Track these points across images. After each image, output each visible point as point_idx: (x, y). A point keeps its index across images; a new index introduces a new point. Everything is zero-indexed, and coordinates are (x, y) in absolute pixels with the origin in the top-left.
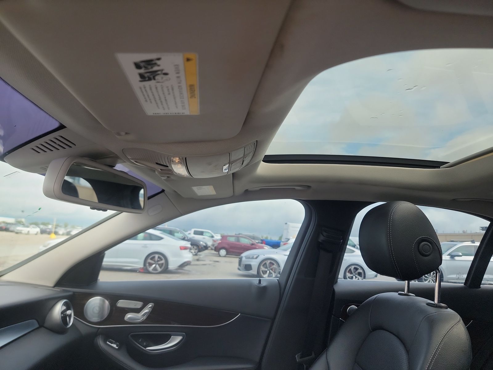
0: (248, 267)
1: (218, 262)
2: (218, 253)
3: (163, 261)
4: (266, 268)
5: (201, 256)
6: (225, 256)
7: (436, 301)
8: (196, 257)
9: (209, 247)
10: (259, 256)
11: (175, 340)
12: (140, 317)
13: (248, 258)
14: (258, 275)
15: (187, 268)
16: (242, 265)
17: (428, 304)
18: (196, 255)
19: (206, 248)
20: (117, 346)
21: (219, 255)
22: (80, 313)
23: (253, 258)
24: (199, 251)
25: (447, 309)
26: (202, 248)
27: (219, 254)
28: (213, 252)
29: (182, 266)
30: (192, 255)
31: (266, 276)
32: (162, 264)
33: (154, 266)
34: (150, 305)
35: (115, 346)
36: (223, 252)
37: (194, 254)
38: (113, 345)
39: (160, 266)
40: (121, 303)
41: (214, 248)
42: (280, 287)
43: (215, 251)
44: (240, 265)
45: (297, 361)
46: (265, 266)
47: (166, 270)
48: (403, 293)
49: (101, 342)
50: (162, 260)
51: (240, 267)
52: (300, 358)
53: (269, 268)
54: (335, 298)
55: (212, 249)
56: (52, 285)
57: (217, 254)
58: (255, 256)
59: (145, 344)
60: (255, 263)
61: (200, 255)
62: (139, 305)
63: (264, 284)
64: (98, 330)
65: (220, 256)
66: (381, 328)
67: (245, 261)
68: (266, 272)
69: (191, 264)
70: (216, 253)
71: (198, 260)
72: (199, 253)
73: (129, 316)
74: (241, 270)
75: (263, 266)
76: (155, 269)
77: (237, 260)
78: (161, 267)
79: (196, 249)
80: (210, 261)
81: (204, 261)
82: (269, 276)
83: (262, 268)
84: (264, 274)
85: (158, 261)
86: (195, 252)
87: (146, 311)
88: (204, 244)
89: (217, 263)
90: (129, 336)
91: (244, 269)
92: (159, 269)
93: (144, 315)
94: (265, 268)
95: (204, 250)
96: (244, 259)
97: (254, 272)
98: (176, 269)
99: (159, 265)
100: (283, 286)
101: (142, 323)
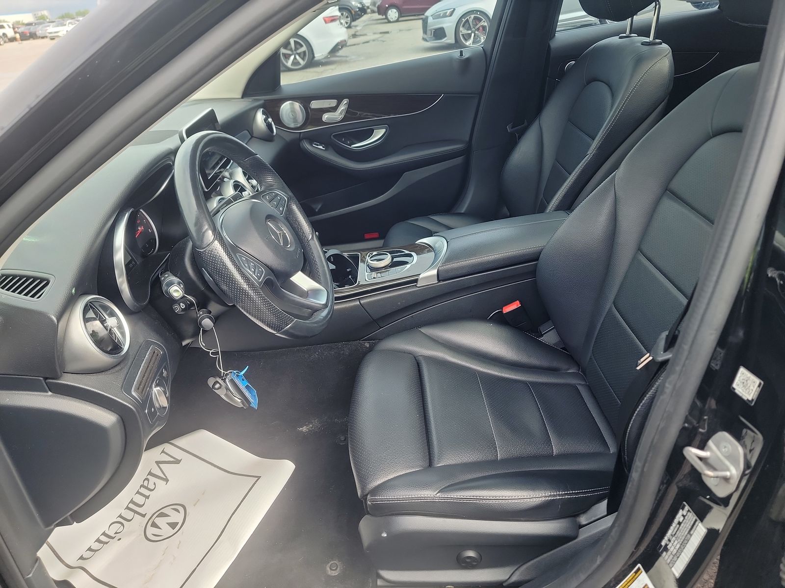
0: (439, 33)
1: (387, 33)
2: (384, 17)
3: (304, 48)
4: (469, 28)
5: (358, 28)
6: (397, 21)
7: (651, 38)
8: (352, 31)
9: (368, 7)
10: (454, 9)
11: (379, 134)
12: (338, 115)
13: (436, 16)
14: (457, 44)
15: (341, 53)
16: (429, 32)
17: (644, 44)
18: (349, 27)
19: (363, 10)
20: (323, 147)
21: (386, 21)
22: (278, 121)
23: (445, 16)
24: (354, 20)
25: (661, 44)
26: (356, 12)
27: (387, 18)
28: (376, 16)
29: (335, 50)
30: (345, 29)
31: (469, 43)
32: (304, 52)
33: (292, 57)
34: (345, 101)
35: (321, 147)
36: (393, 14)
37: (346, 26)
38: (319, 147)
39: (303, 55)
40: (315, 104)
41: (376, 9)
42: (486, 56)
43: (379, 14)
44: (425, 32)
45: (509, 131)
46: (467, 25)
47: (312, 63)
48: (625, 35)
49: (306, 145)
50: (302, 46)
51: (425, 36)
52: (512, 128)
53: (474, 28)
54: (551, 55)
55: (373, 12)
56: (240, 97)
57: (384, 19)
58: (449, 12)
59: (349, 142)
60: (449, 25)
61: (356, 26)
62: (333, 103)
63: (466, 55)
64: (300, 135)
65: (389, 22)
66: (595, 80)
67: (433, 24)
68: (470, 35)
69: (348, 44)
70: (381, 17)
71: (354, 36)
72: (353, 23)
73: (326, 117)
74: (428, 39)
75: (463, 26)
76: (295, 63)
77: (419, 23)
78: (303, 59)
79: (347, 17)
80: (375, 33)
81: (365, 35)
82: (474, 42)
83: (463, 31)
84: (466, 40)
85: (296, 49)
86: (347, 23)
87: (343, 108)
88: (359, 5)
89: (387, 35)
90: (332, 137)
91: (434, 38)
92: (302, 63)
93: (341, 113)
94: (468, 30)
95: (361, 16)
96: (430, 20)
97: (450, 39)
98: (326, 57)
99: (299, 54)
100: (489, 53)
101: (341, 121)
